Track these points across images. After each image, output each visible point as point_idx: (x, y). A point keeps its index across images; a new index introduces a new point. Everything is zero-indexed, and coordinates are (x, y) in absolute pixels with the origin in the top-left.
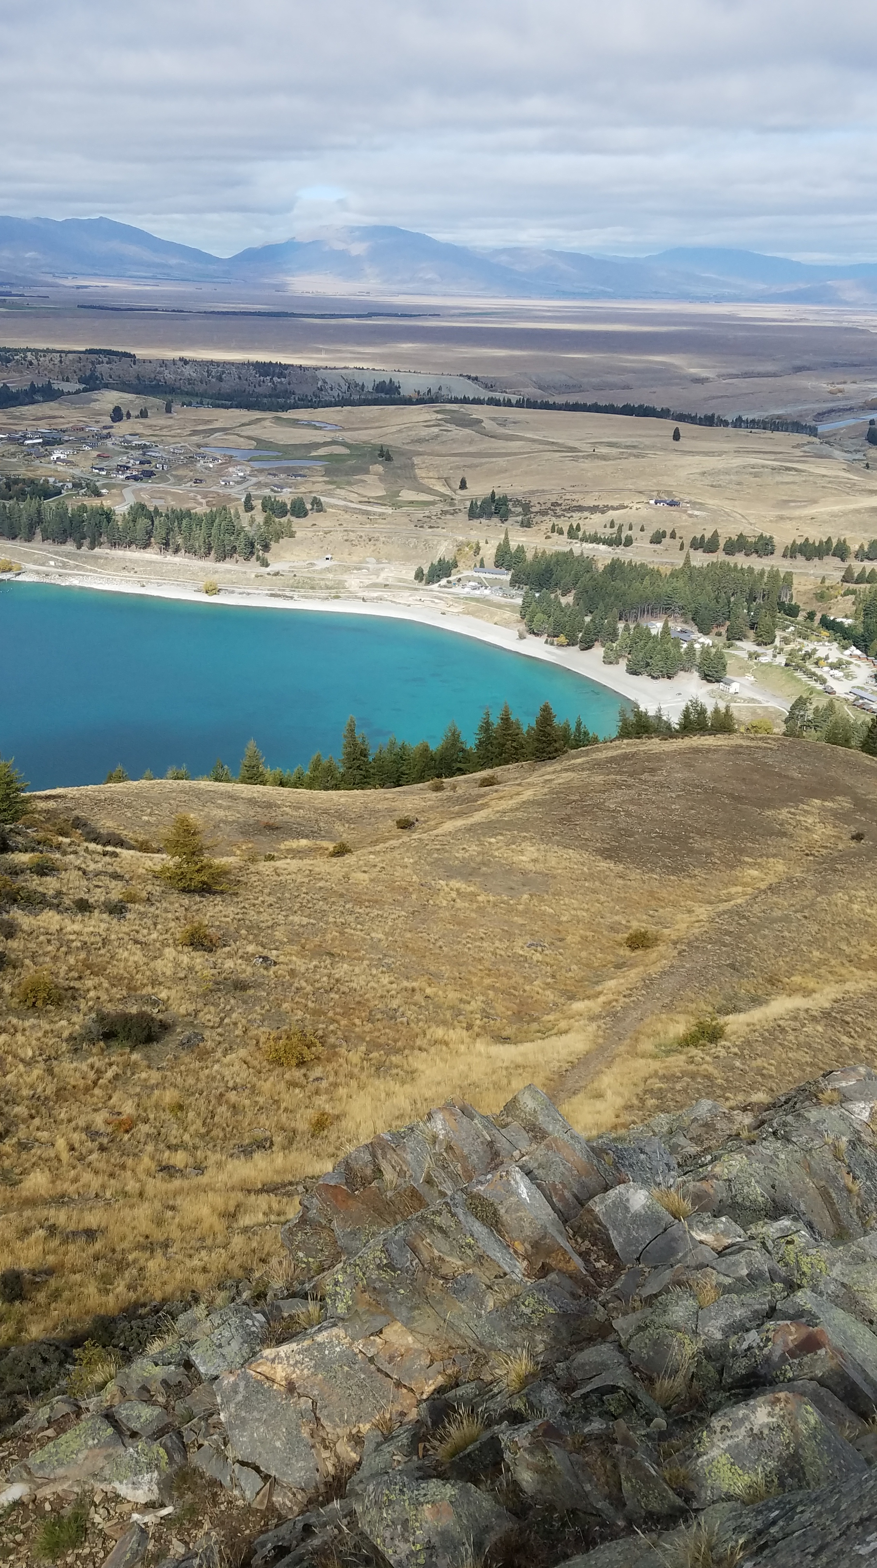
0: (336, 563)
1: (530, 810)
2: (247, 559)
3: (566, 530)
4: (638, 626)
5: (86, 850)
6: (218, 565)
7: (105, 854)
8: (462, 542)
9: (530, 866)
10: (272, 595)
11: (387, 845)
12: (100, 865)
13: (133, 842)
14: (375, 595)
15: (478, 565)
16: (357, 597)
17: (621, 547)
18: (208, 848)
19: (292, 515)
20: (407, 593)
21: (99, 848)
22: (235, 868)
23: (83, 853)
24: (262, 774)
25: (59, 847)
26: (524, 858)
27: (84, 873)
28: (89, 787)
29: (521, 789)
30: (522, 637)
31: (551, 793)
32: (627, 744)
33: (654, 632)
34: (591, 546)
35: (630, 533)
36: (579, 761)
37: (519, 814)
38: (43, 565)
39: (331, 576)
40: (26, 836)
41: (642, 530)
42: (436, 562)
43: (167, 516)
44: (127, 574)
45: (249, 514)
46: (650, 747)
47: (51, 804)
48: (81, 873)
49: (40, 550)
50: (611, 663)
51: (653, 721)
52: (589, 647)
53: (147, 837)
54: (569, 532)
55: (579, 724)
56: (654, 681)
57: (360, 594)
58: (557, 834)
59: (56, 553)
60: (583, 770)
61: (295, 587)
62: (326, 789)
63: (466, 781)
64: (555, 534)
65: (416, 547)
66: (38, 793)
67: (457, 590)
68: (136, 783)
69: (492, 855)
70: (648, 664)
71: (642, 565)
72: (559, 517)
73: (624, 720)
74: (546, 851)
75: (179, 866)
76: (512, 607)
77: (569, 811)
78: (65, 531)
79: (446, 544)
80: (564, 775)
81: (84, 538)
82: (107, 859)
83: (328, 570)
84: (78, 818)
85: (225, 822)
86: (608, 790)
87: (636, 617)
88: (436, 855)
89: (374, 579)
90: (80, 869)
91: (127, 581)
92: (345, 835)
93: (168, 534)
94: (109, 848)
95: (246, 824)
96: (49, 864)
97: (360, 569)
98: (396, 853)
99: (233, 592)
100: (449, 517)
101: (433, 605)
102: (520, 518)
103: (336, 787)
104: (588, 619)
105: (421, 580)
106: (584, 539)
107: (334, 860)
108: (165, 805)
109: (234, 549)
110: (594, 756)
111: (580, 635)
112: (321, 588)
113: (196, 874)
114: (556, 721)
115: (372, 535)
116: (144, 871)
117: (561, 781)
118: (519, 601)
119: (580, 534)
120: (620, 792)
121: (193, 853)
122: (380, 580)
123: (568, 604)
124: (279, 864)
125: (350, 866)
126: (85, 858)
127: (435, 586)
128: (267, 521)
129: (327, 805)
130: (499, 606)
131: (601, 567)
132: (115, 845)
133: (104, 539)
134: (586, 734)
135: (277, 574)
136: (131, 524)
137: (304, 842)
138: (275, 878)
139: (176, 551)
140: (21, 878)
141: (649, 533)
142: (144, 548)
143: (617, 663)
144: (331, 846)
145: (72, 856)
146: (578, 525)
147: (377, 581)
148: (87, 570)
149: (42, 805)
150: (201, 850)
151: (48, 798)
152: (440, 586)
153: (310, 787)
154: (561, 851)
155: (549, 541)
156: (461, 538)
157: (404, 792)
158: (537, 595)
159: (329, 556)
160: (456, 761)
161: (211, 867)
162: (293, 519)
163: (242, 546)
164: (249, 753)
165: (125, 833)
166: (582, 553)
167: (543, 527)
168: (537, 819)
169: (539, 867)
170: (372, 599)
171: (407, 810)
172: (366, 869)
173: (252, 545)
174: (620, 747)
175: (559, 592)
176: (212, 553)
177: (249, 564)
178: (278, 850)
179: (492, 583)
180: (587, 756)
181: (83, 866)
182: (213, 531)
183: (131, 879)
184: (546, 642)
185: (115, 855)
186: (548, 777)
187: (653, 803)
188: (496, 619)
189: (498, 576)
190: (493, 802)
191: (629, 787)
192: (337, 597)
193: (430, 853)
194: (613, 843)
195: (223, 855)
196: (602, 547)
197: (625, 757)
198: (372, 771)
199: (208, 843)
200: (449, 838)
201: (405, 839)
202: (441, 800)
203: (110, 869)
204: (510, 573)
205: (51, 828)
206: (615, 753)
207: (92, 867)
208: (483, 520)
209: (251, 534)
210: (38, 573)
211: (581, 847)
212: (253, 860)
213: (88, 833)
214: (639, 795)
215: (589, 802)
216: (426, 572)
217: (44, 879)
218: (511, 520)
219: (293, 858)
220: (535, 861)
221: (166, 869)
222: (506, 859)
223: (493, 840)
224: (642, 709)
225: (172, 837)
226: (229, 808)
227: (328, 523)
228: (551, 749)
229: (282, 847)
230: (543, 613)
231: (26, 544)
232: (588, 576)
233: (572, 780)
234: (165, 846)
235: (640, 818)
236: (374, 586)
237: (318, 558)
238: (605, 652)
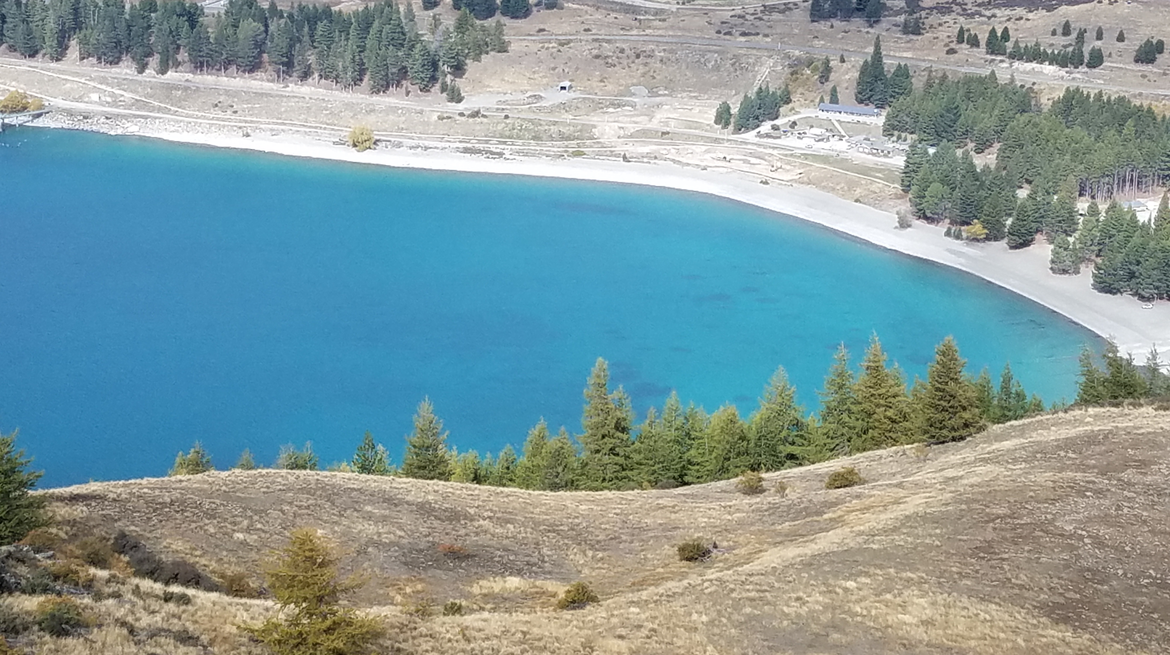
0: (578, 95)
1: (920, 531)
2: (425, 89)
3: (983, 37)
4: (1113, 207)
5: (136, 591)
6: (375, 98)
7: (168, 598)
8: (798, 59)
9: (919, 633)
10: (466, 150)
11: (661, 590)
12: (158, 618)
13: (216, 579)
14: (646, 149)
15: (827, 99)
16: (612, 154)
17: (1083, 69)
18: (345, 590)
19: (504, 14)
20: (700, 148)
21: (158, 587)
22: (392, 627)
23: (129, 596)
24: (442, 461)
25: (89, 585)
26: (907, 618)
27: (132, 631)
28: (144, 481)
29: (902, 493)
30: (904, 224)
31: (957, 501)
32: (1096, 416)
33: (1142, 217)
34: (1029, 66)
35: (1098, 44)
36: (1007, 444)
37: (899, 539)
38: (79, 100)
39: (568, 117)
40: (33, 564)
41: (1121, 38)
42: (752, 94)
43: (291, 16)
44: (221, 115)
45: (431, 13)
46: (1138, 422)
47: (80, 511)
48: (125, 631)
49: (77, 74)
50: (1065, 272)
51: (1141, 377)
52: (1026, 244)
53: (241, 569)
54: (989, 43)
55: (1007, 380)
56: (1144, 305)
57: (619, 149)
58: (967, 576)
59: (103, 80)
60: (1015, 461)
61: (504, 138)
62: (555, 487)
63: (802, 478)
64: (964, 46)
65: (717, 68)
66: (57, 491)
67: (791, 141)
68: (224, 474)
69: (849, 612)
70: (1132, 275)
71: (1121, 100)
72: (972, 15)
73: (1089, 373)
74: (947, 606)
75: (294, 622)
76: (888, 174)
77: (990, 535)
78: (118, 43)
79: (771, 62)
80: (981, 469)
81: (150, 54)
82: (171, 607)
83: (563, 106)
84: (123, 535)
85: (377, 545)
86: (1060, 498)
87: (1110, 192)
88: (748, 610)
89: (644, 123)
90: (124, 624)
91: (220, 128)
92: (586, 571)
93: (291, 46)
94: (176, 589)
95: (413, 549)
96: (73, 614)
97: (619, 106)
98: (677, 605)
99: (399, 145)
100: (776, 16)
101: (746, 167)
102: (901, 19)
103: (571, 485)
104: (1023, 193)
105: (727, 124)
106: (1017, 55)
107: (567, 614)
108: (275, 514)
109: (403, 72)
110: (1036, 436)
111: (1009, 222)
112: (551, 138)
113: (324, 637)
114: (965, 375)
115: (641, 47)
116: (234, 630)
117: (974, 480)
118: (899, 161)
119: (1009, 45)
120: (1082, 503)
121: (320, 599)
122: (654, 124)
123: (987, 167)
124: (469, 620)
125: (595, 627)
126: (134, 605)
127: (750, 136)
128: (461, 26)
129: (557, 516)
130: (865, 170)
131: (1046, 102)
132: (186, 583)
133: (183, 55)
134: (1020, 396)
135: (476, 114)
136: (230, 31)
137: (513, 582)
138: (463, 645)
139: (305, 75)
140: (23, 639)
141: (1134, 43)
142: (251, 71)
143: (1077, 272)
144: (561, 590)
145: (111, 602)
146: (1006, 30)
147: (649, 126)
148: (153, 109)
149: (62, 511)
150: (334, 592)
151: (74, 498)
152: (759, 135)
153: (526, 484)
154: (976, 608)
155: (953, 57)
156: (797, 53)
157: (693, 496)
158: (932, 151)
159: (566, 84)
160: (785, 441)
161: (349, 624)
162: (506, 20)
163: (417, 67)
164: (419, 423)
165: (203, 561)
166: (1012, 80)
167: (943, 34)
168: (930, 548)
169: (936, 634)
170: (640, 158)
171: (697, 529)
172: (623, 632)
173: (435, 65)
174: (1081, 422)
175: (971, 145)
176: (366, 78)
177: (428, 97)
178: (468, 596)
179: (853, 129)
180: (1022, 436)
181: (130, 619)
182: (369, 43)
183: (212, 642)
184: (948, 234)
185: (184, 600)
186: (950, 473)
187: (1145, 522)
188: (858, 192)
189: (862, 119)
190: (852, 516)
191: (1099, 493)
192: (578, 154)
193: (737, 605)
194: (1071, 595)
195: (371, 603)
196: (1048, 69)
197: (1091, 440)
198: (636, 457)
199: (346, 581)
200: (772, 579)
201: (694, 579)
202: (758, 510)
203: (176, 625)
204: (884, 113)
205: (78, 552)
206: (1073, 432)
207: (145, 621)
208: (836, 23)
209: (432, 47)
210: (70, 113)
211: (1013, 600)
212: (424, 613)
213: (141, 562)
214: (1119, 508)
215: (1026, 520)
216: (735, 110)
217: (63, 641)
218: (885, 23)
219: (494, 610)
220: (927, 623)
221: (271, 627)
222: (875, 619)
223: (851, 584)
224: (1122, 353)
225: (284, 571)
226: (384, 519)
227: (566, 28)
228: (955, 422)
229: (476, 590)
230: (942, 182)
231: (54, 65)
232: (1023, 118)
233: (996, 479)
234: (273, 586)
235: (1119, 549)
236: (644, 134)
237: (546, 87)
238: (1055, 253)
